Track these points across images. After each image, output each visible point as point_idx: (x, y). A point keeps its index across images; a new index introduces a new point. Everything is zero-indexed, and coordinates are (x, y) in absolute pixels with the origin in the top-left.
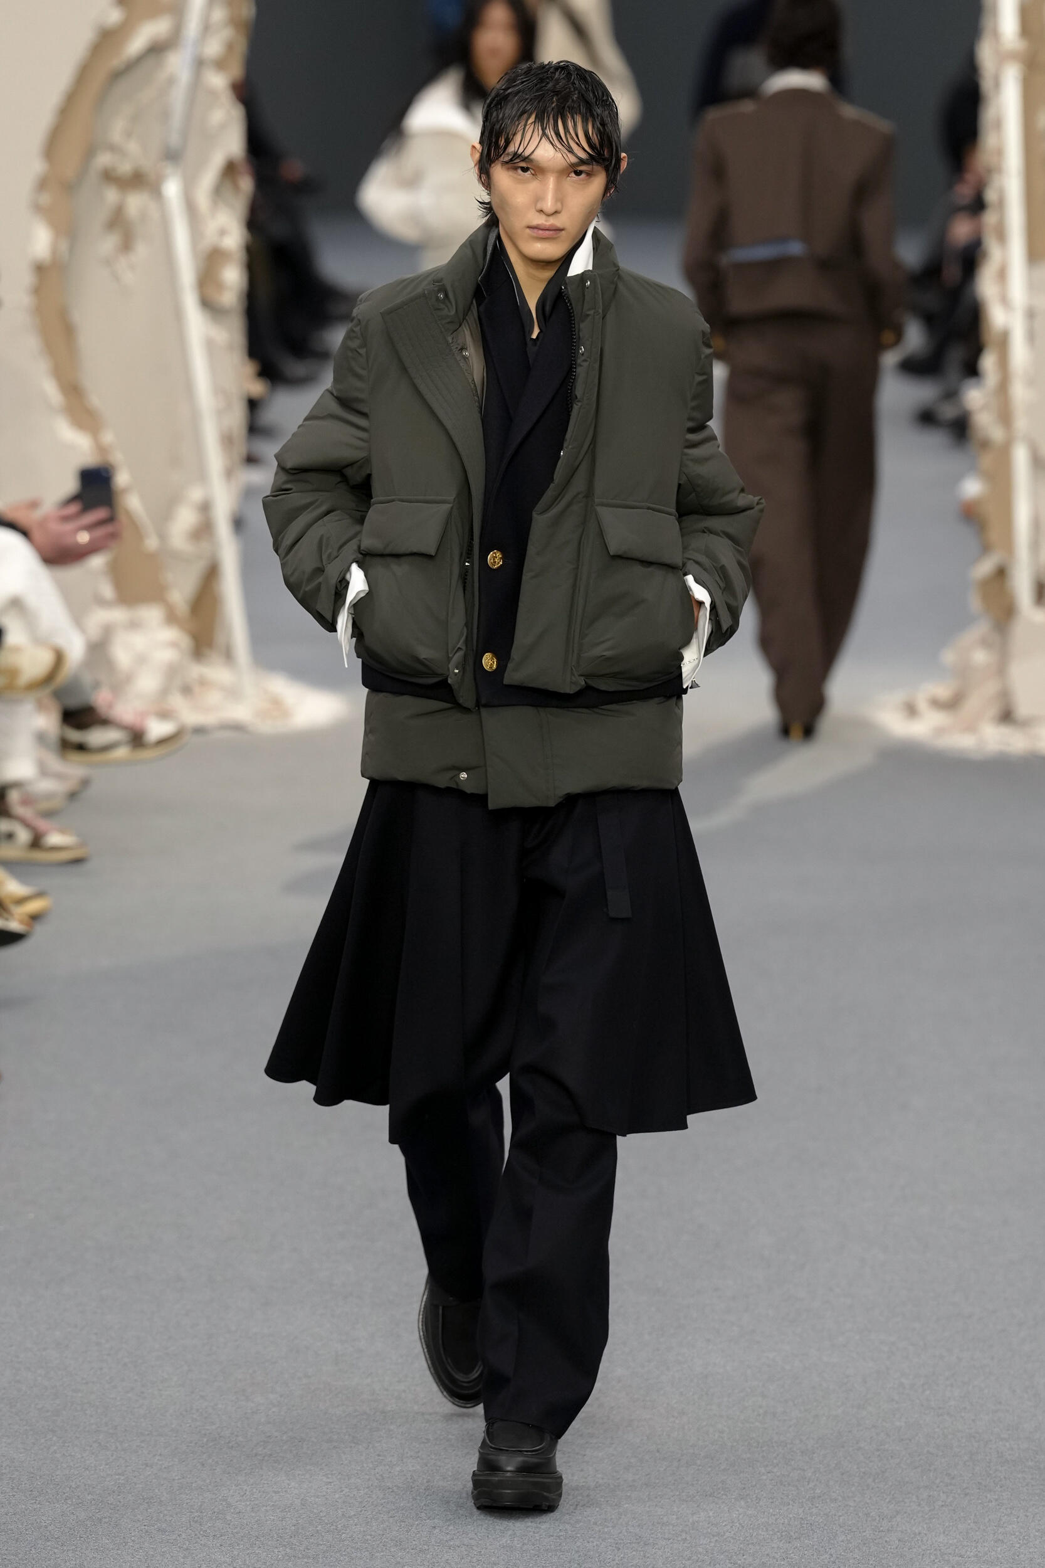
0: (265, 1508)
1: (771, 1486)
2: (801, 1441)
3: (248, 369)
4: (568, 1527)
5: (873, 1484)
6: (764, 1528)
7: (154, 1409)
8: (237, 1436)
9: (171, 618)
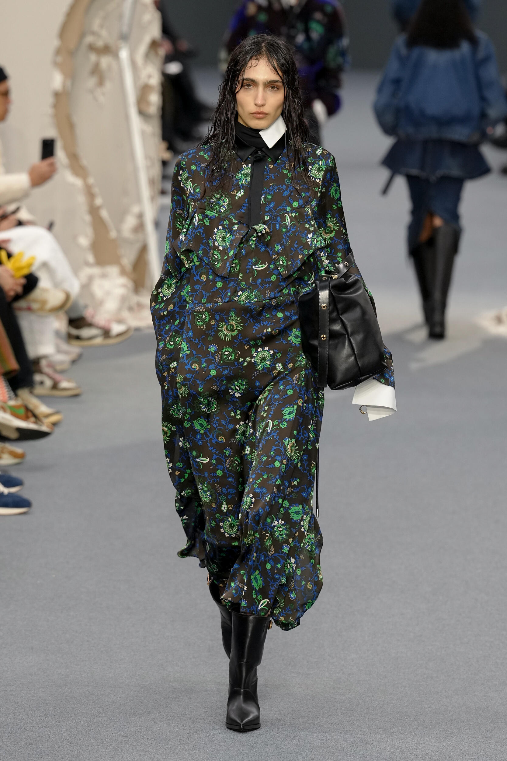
0: (173, 725)
1: (430, 714)
2: (446, 691)
3: (163, 146)
4: (327, 735)
5: (482, 713)
6: (427, 736)
7: (117, 674)
8: (159, 688)
9: (123, 272)
